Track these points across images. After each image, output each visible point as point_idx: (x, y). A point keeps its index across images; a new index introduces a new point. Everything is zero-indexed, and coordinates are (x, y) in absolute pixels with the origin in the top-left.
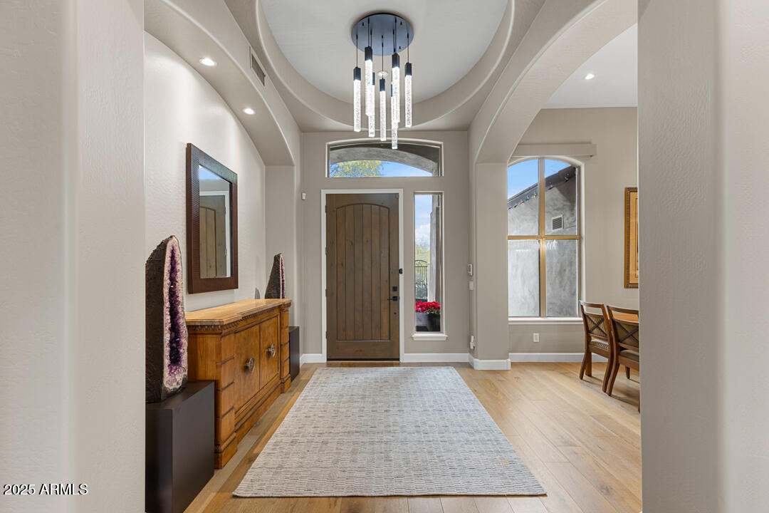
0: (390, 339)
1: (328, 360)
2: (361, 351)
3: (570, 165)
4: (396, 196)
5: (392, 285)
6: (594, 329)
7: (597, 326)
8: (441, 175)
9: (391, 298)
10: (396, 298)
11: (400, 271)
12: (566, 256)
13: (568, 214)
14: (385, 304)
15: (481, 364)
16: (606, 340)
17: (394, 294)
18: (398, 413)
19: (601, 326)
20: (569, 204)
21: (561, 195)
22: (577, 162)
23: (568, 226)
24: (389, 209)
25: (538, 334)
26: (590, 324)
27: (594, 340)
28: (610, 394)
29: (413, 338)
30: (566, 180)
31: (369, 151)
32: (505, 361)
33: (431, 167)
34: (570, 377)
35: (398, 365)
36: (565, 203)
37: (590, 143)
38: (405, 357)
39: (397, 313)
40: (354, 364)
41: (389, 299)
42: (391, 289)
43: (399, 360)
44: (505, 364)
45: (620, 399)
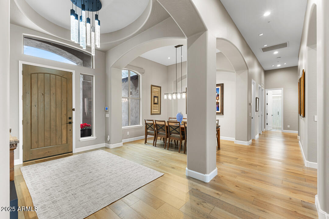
0: (67, 143)
1: (24, 162)
2: (49, 152)
3: (136, 74)
4: (71, 73)
5: (68, 117)
6: (149, 127)
7: (150, 127)
8: (93, 68)
9: (68, 122)
10: (71, 123)
11: (74, 110)
12: (133, 105)
13: (134, 90)
14: (64, 126)
15: (112, 146)
16: (153, 131)
17: (70, 121)
18: (96, 171)
19: (152, 127)
20: (135, 87)
21: (133, 84)
22: (139, 74)
23: (134, 94)
24: (67, 79)
25: (129, 132)
26: (147, 126)
27: (148, 131)
28: (155, 146)
29: (80, 140)
30: (135, 79)
31: (41, 44)
32: (121, 143)
33: (78, 61)
34: (142, 144)
35: (72, 155)
36: (134, 87)
37: (143, 69)
38: (75, 150)
39: (71, 130)
40: (47, 159)
41: (67, 123)
42: (68, 118)
43: (72, 152)
44: (121, 144)
45: (158, 147)
